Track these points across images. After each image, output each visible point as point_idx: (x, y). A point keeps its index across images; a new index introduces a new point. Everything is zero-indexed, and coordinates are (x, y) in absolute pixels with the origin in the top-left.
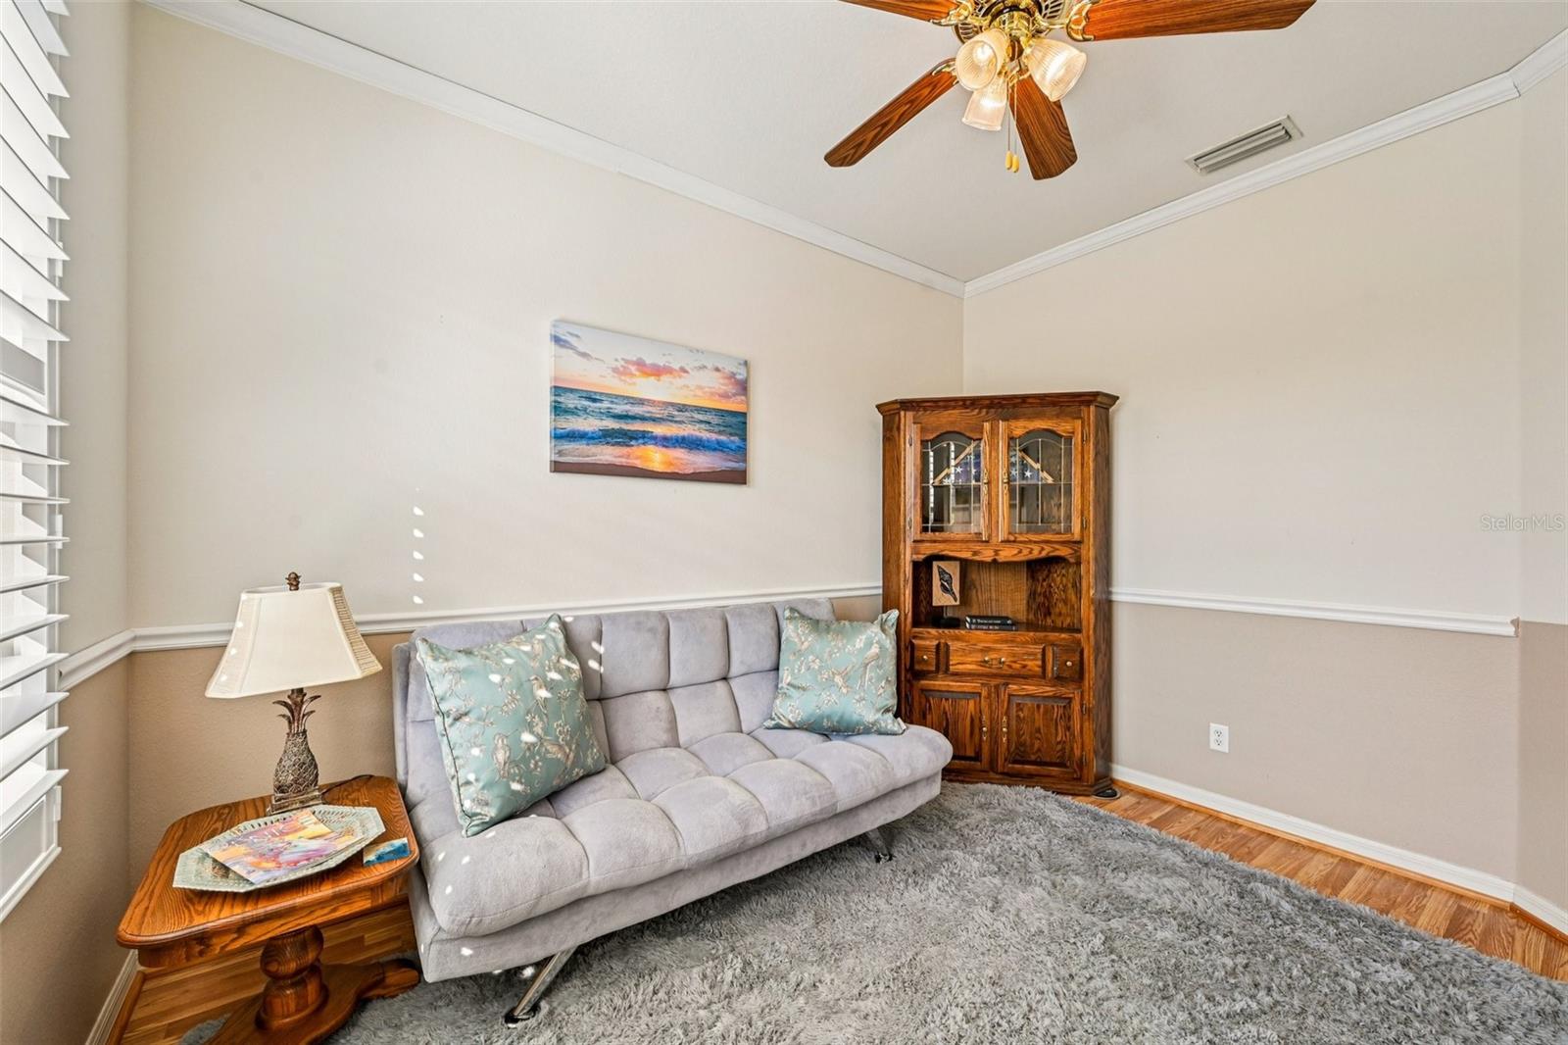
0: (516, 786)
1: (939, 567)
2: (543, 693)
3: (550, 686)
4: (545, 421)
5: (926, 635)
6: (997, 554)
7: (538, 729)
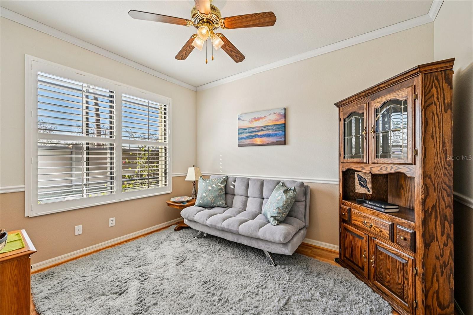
0: (201, 202)
1: (358, 175)
2: (210, 188)
3: (212, 187)
4: (237, 136)
5: (346, 204)
6: (371, 170)
7: (207, 194)
